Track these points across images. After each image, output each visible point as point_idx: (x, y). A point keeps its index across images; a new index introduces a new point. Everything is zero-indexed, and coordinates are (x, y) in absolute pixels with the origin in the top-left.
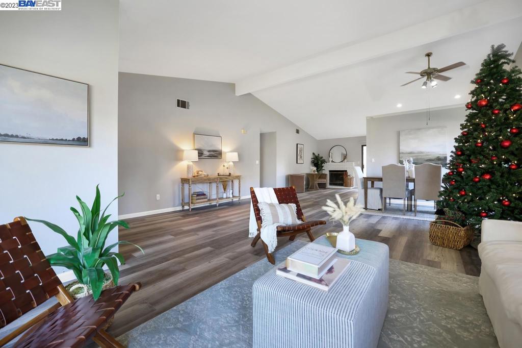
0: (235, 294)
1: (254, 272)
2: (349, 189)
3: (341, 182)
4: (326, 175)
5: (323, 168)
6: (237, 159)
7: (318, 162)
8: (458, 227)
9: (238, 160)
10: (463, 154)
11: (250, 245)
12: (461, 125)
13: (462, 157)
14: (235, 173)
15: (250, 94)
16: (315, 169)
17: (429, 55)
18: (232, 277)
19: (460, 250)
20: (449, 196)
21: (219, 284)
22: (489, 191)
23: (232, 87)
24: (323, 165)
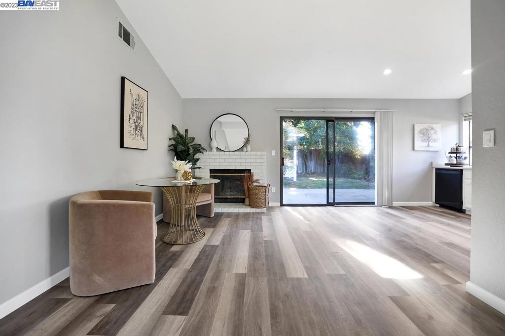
5: (198, 164)
7: (184, 148)
24: (197, 156)
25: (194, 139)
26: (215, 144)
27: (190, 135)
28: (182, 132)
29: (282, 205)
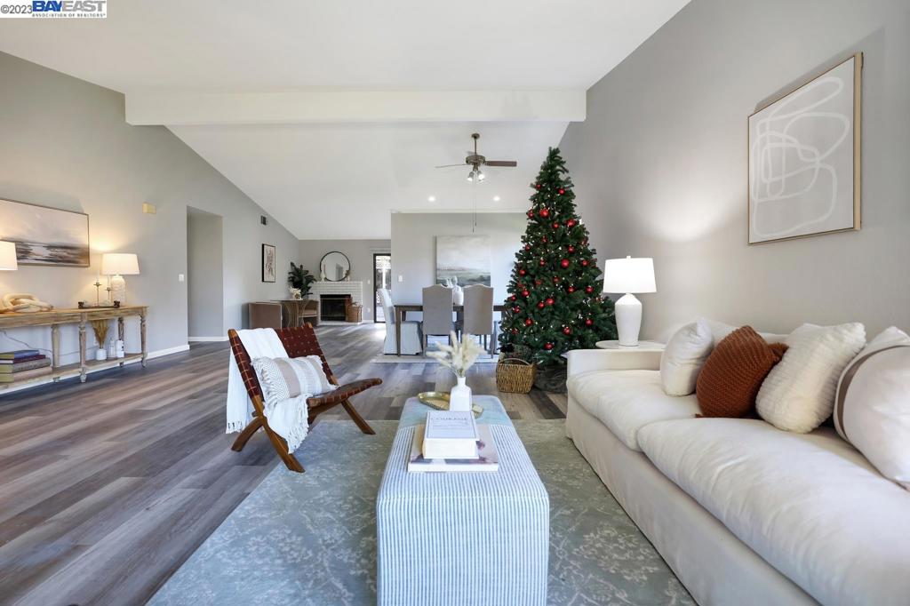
0: (258, 550)
1: (272, 496)
2: (356, 326)
3: (340, 315)
4: (317, 302)
5: (310, 291)
6: (134, 269)
7: (300, 279)
8: (526, 364)
9: (138, 273)
10: (527, 274)
11: (229, 450)
12: (523, 237)
13: (527, 278)
14: (130, 301)
15: (162, 128)
16: (298, 291)
17: (475, 137)
18: (230, 521)
19: (528, 393)
20: (512, 327)
21: (208, 543)
22: (553, 318)
23: (117, 100)
24: (310, 285)
25: (307, 271)
26: (323, 276)
27: (304, 269)
28: (298, 266)
29: (375, 322)
